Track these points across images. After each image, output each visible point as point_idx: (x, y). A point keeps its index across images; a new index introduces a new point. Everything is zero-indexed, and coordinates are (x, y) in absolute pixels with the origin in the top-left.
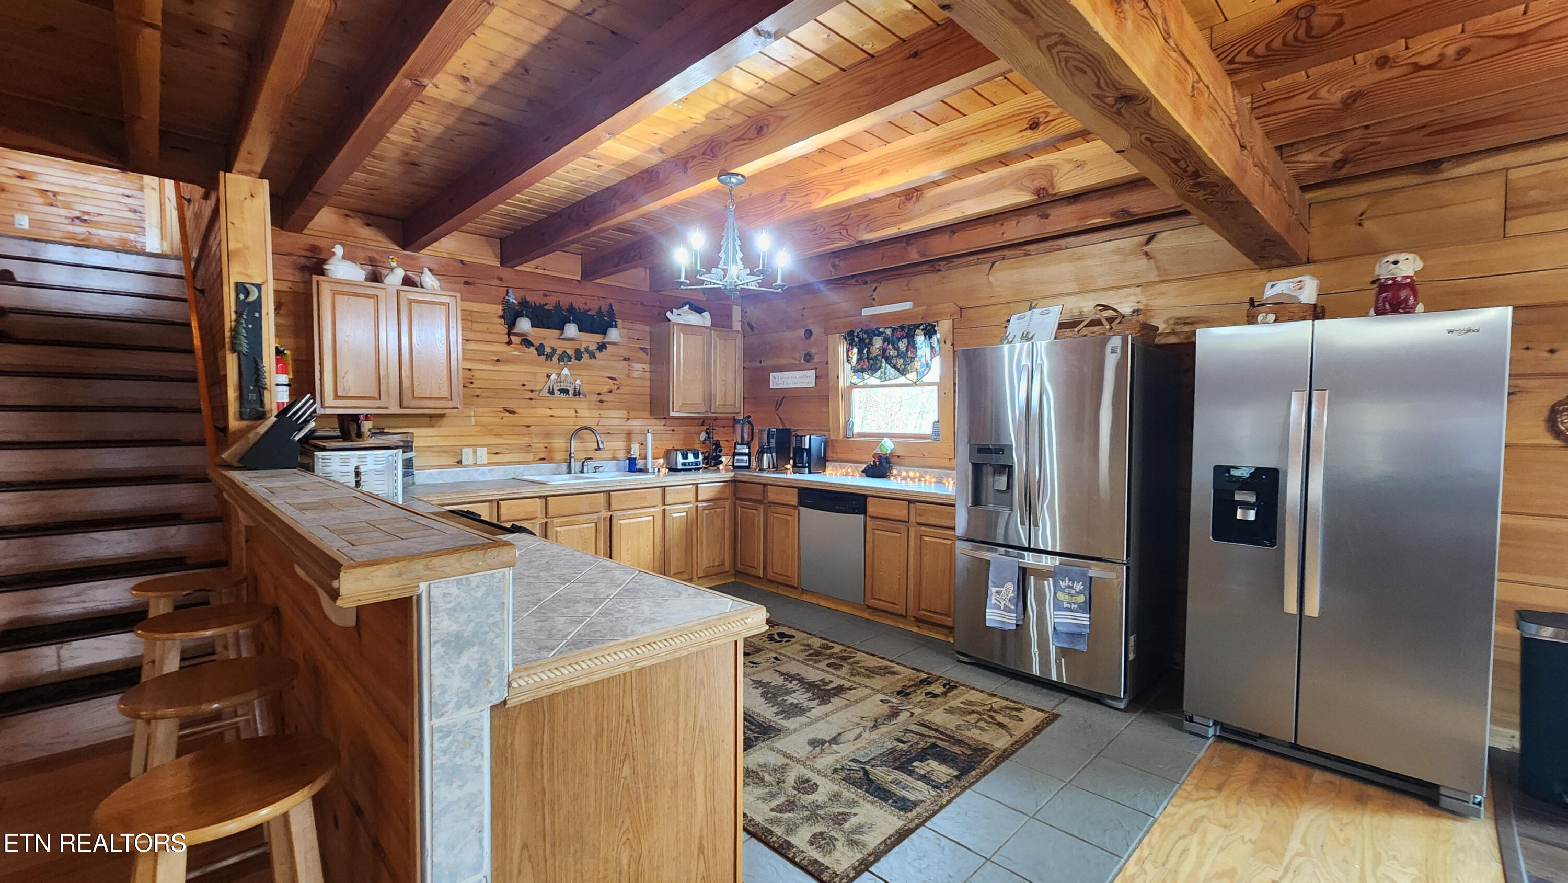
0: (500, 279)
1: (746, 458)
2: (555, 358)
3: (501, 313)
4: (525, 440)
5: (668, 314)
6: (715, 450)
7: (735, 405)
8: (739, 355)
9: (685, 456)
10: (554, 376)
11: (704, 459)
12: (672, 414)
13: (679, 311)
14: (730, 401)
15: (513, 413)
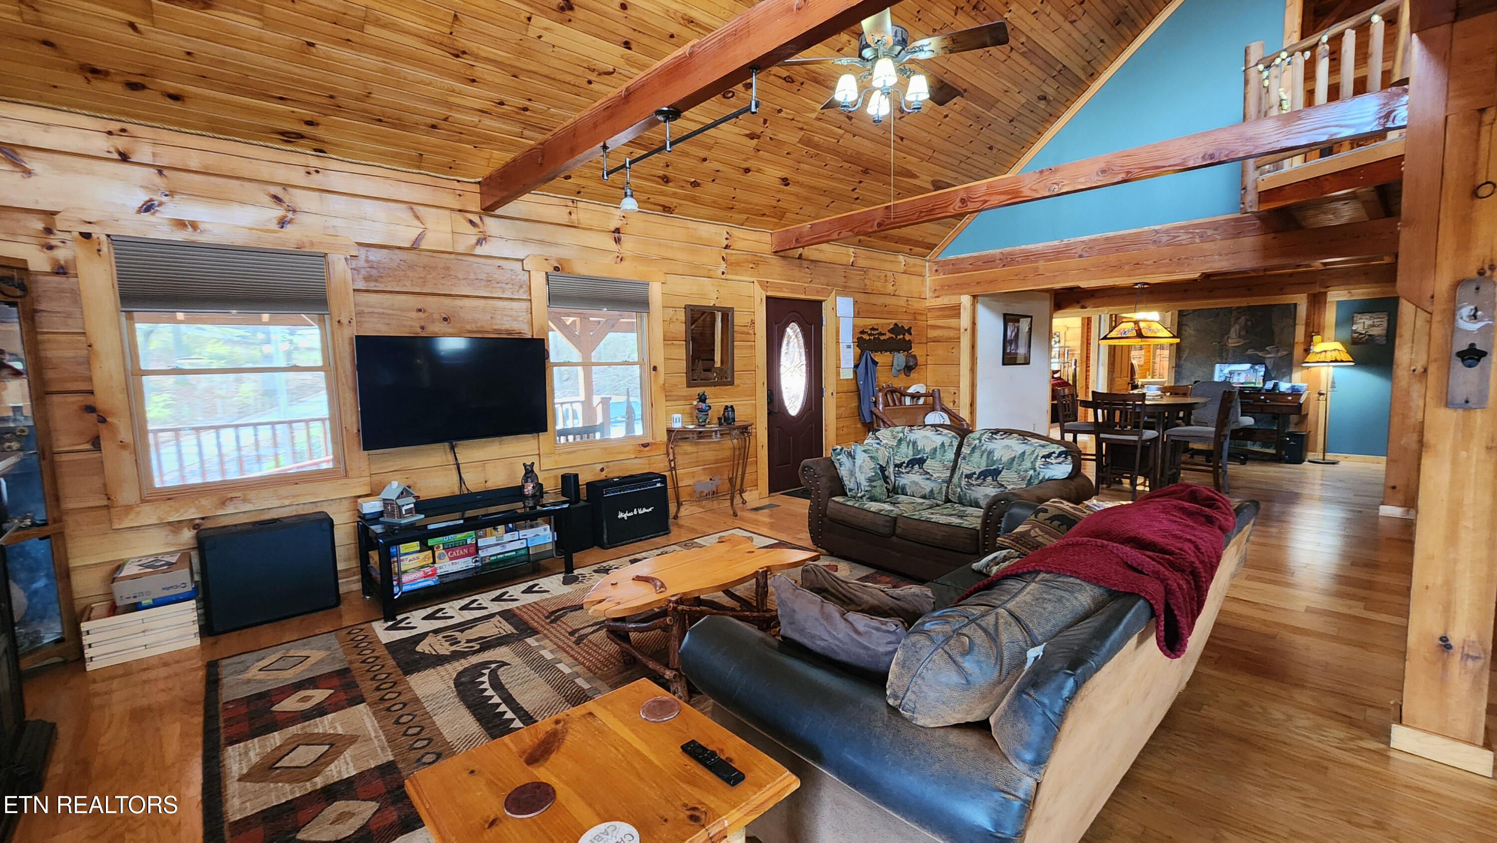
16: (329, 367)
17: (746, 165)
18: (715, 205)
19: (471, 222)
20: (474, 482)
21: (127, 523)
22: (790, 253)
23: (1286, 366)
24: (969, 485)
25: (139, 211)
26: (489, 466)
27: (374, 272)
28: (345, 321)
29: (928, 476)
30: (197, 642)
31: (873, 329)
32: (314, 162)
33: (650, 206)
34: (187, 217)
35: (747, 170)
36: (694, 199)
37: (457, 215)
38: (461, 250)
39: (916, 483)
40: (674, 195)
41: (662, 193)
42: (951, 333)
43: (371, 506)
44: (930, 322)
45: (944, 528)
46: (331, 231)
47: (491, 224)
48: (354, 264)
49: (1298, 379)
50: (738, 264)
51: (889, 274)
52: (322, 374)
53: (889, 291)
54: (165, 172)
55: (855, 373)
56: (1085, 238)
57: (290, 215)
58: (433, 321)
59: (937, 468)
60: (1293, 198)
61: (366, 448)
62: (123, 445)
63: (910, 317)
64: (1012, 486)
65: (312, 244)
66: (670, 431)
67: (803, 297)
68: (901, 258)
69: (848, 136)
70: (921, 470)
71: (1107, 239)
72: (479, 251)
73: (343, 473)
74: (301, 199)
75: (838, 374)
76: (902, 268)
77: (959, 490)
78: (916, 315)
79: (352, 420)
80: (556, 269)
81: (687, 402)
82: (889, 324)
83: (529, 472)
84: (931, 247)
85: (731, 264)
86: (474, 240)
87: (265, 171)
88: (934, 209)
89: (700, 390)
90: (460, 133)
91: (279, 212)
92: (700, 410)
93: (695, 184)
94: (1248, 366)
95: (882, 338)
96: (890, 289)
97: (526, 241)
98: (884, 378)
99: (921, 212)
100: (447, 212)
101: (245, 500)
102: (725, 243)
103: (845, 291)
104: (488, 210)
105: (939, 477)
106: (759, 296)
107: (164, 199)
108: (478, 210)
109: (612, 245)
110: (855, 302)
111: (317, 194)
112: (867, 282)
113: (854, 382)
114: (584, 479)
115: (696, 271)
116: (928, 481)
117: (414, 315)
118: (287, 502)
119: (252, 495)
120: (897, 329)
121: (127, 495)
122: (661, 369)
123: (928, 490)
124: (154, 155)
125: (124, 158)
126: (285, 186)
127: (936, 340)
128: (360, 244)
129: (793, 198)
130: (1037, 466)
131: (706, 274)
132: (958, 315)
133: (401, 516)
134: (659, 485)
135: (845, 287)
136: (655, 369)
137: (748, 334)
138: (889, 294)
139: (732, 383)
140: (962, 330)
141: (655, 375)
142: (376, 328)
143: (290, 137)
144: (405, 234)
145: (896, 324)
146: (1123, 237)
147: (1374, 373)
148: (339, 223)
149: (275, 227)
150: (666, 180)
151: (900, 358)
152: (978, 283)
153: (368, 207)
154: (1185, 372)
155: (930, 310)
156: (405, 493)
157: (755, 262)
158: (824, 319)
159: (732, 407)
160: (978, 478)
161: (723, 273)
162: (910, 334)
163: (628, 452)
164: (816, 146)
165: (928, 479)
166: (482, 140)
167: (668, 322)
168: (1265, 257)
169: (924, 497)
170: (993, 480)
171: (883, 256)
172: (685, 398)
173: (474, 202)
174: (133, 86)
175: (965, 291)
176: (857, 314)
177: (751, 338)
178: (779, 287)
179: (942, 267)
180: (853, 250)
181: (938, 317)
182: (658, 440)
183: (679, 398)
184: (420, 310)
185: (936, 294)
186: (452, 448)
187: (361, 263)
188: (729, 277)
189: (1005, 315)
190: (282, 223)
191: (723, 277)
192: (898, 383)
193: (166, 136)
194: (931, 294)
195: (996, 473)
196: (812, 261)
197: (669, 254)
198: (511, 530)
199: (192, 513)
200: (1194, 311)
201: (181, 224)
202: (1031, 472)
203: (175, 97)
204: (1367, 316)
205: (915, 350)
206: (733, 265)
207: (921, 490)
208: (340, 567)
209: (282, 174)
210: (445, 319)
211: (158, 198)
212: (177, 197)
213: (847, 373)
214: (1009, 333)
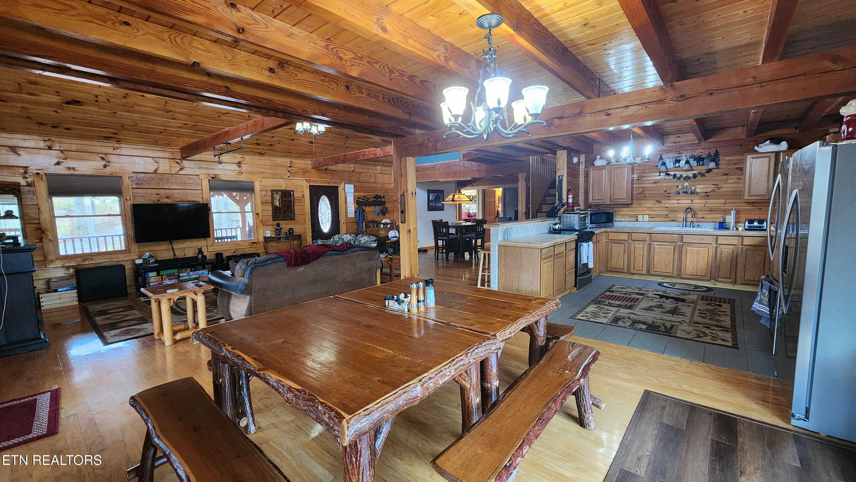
2: (682, 179)
10: (680, 187)
15: (660, 202)
16: (123, 214)
17: (292, 138)
18: (281, 152)
19: (177, 162)
20: (179, 254)
21: (51, 266)
22: (321, 168)
25: (55, 165)
26: (186, 249)
27: (139, 182)
28: (128, 199)
30: (77, 303)
31: (364, 197)
32: (116, 145)
33: (254, 153)
34: (71, 166)
35: (293, 140)
36: (273, 150)
37: (172, 161)
38: (173, 172)
40: (263, 149)
41: (258, 149)
43: (139, 261)
46: (123, 168)
47: (185, 163)
48: (132, 179)
50: (295, 173)
51: (372, 174)
52: (120, 217)
53: (372, 181)
54: (64, 152)
55: (355, 215)
56: (440, 163)
57: (107, 164)
58: (163, 198)
61: (137, 242)
62: (50, 241)
63: (384, 192)
65: (116, 173)
66: (265, 237)
67: (328, 185)
68: (378, 167)
71: (446, 163)
72: (180, 172)
73: (128, 251)
74: (111, 158)
75: (347, 215)
76: (379, 171)
78: (387, 191)
79: (131, 233)
80: (213, 178)
82: (373, 195)
83: (200, 251)
85: (292, 173)
86: (178, 169)
87: (98, 149)
89: (278, 222)
90: (171, 134)
91: (104, 163)
92: (277, 230)
93: (271, 145)
95: (369, 200)
96: (373, 180)
97: (200, 168)
98: (370, 217)
100: (168, 160)
101: (92, 260)
102: (289, 165)
103: (349, 182)
104: (184, 158)
106: (306, 185)
107: (63, 161)
108: (180, 158)
109: (237, 168)
110: (355, 187)
111: (118, 156)
112: (360, 178)
113: (355, 218)
114: (225, 255)
115: (275, 176)
117: (155, 196)
118: (107, 261)
119: (95, 258)
120: (377, 197)
121: (51, 257)
122: (260, 214)
124: (60, 146)
125: (50, 148)
126: (106, 154)
128: (133, 172)
131: (280, 177)
133: (149, 264)
135: (350, 180)
136: (258, 214)
137: (301, 200)
138: (373, 183)
139: (294, 219)
141: (258, 217)
142: (140, 201)
143: (107, 138)
144: (151, 168)
145: (376, 195)
146: (450, 163)
148: (125, 165)
149: (102, 168)
150: (258, 144)
151: (378, 209)
153: (137, 159)
156: (151, 256)
157: (305, 172)
158: (339, 193)
159: (293, 229)
162: (384, 199)
163: (246, 245)
166: (179, 136)
167: (263, 196)
171: (369, 167)
172: (272, 225)
173: (179, 156)
174: (54, 127)
176: (356, 191)
177: (303, 202)
178: (316, 181)
180: (353, 165)
182: (260, 241)
183: (269, 225)
184: (157, 194)
186: (171, 243)
187: (134, 178)
188: (291, 178)
189: (428, 190)
190: (105, 166)
191: (289, 178)
192: (377, 219)
193: (63, 140)
196: (332, 171)
197: (263, 170)
198: (193, 271)
199: (73, 263)
201: (69, 168)
203: (68, 129)
205: (386, 206)
206: (293, 174)
208: (127, 284)
209: (104, 150)
210: (167, 197)
211: (61, 160)
212: (68, 160)
213: (351, 215)
214: (431, 198)
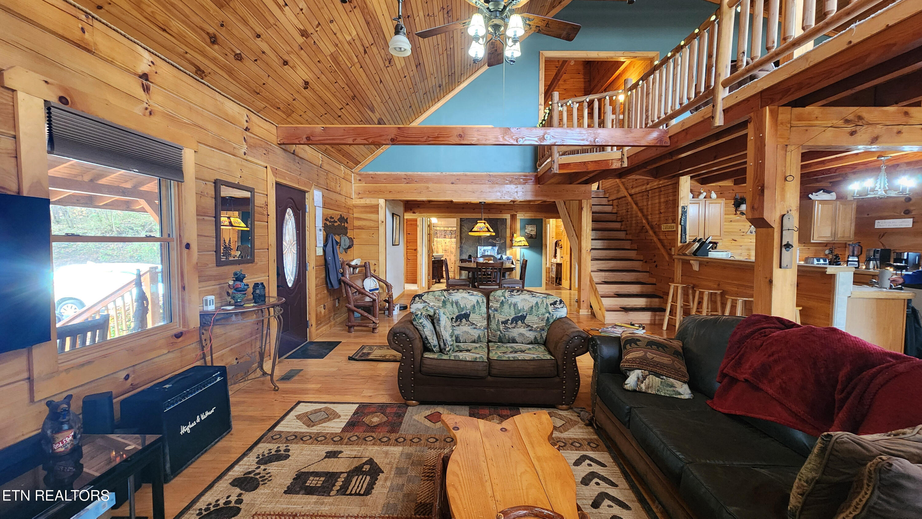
0: (733, 190)
1: (856, 263)
3: (733, 203)
4: (740, 251)
5: (810, 196)
6: (835, 259)
7: (850, 237)
8: (854, 212)
9: (818, 260)
11: (829, 262)
12: (812, 241)
13: (817, 194)
14: (847, 235)
15: (736, 241)
17: (286, 58)
18: (246, 85)
22: (288, 147)
23: (502, 249)
24: (507, 328)
29: (474, 326)
31: (331, 218)
33: (184, 63)
35: (286, 63)
36: (230, 72)
39: (467, 333)
40: (214, 60)
41: (203, 53)
42: (372, 224)
44: (355, 215)
45: (532, 363)
49: (509, 253)
50: (255, 147)
51: (337, 178)
55: (324, 251)
59: (478, 318)
60: (574, 169)
63: (346, 211)
64: (536, 326)
66: (203, 315)
67: (296, 186)
68: (342, 167)
69: (358, 66)
70: (468, 323)
75: (315, 252)
76: (343, 175)
77: (499, 333)
78: (349, 209)
80: (63, 100)
81: (217, 282)
82: (338, 215)
84: (357, 163)
85: (250, 147)
88: (438, 137)
92: (239, 290)
93: (239, 57)
94: (490, 248)
95: (335, 224)
96: (338, 189)
99: (429, 137)
102: (246, 125)
103: (318, 186)
105: (481, 326)
106: (271, 180)
109: (139, 92)
110: (323, 196)
112: (328, 181)
113: (323, 257)
115: (223, 146)
116: (475, 330)
120: (341, 219)
122: (194, 247)
123: (477, 336)
127: (360, 228)
129: (304, 101)
130: (550, 311)
131: (232, 151)
132: (377, 212)
134: (218, 379)
135: (318, 183)
136: (188, 246)
137: (263, 214)
138: (337, 193)
139: (252, 261)
140: (380, 222)
141: (188, 254)
145: (341, 215)
147: (534, 251)
152: (390, 192)
154: (464, 250)
155: (355, 206)
157: (266, 148)
158: (307, 207)
159: (262, 284)
160: (512, 323)
161: (245, 154)
162: (347, 223)
164: (338, 64)
165: (475, 328)
167: (200, 195)
168: (536, 195)
169: (474, 342)
170: (522, 323)
171: (335, 164)
172: (214, 278)
175: (380, 196)
176: (324, 205)
177: (265, 218)
178: (282, 175)
179: (362, 178)
180: (320, 155)
181: (361, 212)
182: (192, 326)
183: (209, 278)
185: (360, 196)
188: (249, 158)
189: (393, 214)
191: (245, 157)
192: (346, 258)
194: (356, 196)
195: (522, 318)
196: (301, 158)
197: (201, 123)
200: (467, 219)
202: (547, 315)
204: (530, 226)
205: (351, 234)
206: (252, 148)
207: (471, 337)
213: (320, 252)
